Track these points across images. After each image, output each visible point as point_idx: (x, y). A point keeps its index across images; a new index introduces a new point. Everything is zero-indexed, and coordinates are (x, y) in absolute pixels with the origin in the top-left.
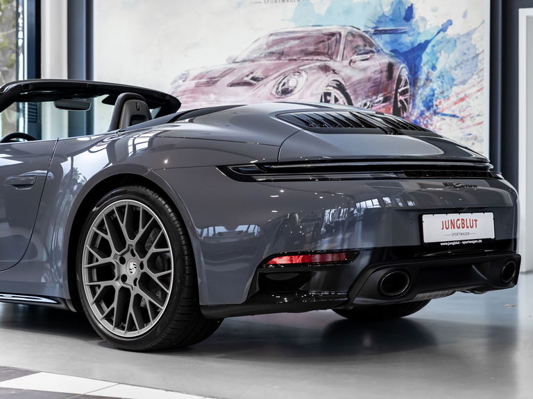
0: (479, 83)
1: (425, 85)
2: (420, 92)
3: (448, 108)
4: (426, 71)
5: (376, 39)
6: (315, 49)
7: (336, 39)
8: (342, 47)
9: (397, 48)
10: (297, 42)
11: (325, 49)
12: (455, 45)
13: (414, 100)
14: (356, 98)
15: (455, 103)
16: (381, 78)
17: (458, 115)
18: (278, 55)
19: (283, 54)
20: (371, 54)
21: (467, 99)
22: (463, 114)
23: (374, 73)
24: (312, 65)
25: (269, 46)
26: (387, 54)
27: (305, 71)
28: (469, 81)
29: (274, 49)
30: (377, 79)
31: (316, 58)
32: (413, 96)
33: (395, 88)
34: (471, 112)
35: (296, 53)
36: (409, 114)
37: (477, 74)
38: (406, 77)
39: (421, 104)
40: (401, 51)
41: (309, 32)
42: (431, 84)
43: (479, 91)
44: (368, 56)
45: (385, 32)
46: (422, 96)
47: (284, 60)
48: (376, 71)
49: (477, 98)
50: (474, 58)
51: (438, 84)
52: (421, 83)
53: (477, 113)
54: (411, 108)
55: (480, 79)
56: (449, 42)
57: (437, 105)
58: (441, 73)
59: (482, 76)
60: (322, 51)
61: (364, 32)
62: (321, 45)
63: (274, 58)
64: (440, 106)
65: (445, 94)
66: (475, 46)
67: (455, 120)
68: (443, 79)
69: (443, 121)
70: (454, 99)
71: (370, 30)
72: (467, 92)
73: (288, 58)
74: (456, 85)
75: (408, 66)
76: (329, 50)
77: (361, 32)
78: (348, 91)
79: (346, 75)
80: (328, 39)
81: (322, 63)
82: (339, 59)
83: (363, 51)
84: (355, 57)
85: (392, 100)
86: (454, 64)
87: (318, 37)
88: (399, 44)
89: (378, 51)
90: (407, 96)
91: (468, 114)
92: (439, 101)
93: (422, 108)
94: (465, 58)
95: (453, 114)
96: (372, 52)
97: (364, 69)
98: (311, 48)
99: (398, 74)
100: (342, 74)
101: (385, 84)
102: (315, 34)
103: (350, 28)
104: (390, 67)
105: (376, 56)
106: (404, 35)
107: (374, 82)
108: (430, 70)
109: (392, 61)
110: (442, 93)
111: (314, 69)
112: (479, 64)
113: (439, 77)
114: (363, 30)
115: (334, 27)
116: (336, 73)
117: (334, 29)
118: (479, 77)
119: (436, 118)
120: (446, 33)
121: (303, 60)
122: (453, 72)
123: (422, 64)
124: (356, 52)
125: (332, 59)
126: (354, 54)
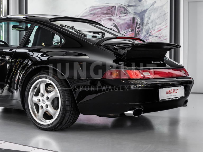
0: (166, 24)
1: (146, 25)
2: (144, 28)
3: (154, 33)
4: (147, 20)
5: (129, 9)
6: (107, 12)
7: (114, 9)
8: (116, 11)
9: (136, 12)
10: (100, 10)
11: (110, 12)
12: (157, 11)
13: (142, 31)
14: (121, 30)
15: (157, 32)
16: (130, 23)
17: (158, 36)
18: (93, 15)
19: (95, 14)
20: (127, 14)
21: (162, 30)
22: (160, 36)
23: (128, 21)
24: (106, 18)
25: (90, 11)
26: (133, 14)
27: (103, 21)
28: (162, 24)
29: (92, 12)
30: (129, 23)
31: (107, 15)
32: (142, 29)
33: (135, 26)
34: (163, 35)
35: (99, 14)
36: (140, 36)
37: (165, 21)
38: (140, 22)
39: (145, 32)
40: (138, 13)
41: (104, 6)
42: (148, 25)
43: (166, 27)
44: (126, 15)
45: (132, 6)
46: (145, 29)
47: (95, 16)
48: (128, 20)
49: (165, 30)
50: (164, 15)
51: (151, 25)
52: (145, 24)
54: (141, 34)
55: (166, 23)
56: (155, 9)
57: (150, 33)
58: (152, 21)
59: (167, 22)
60: (109, 13)
61: (124, 6)
62: (109, 11)
63: (92, 16)
64: (152, 33)
65: (154, 28)
66: (164, 11)
67: (157, 38)
68: (153, 23)
69: (153, 39)
70: (157, 30)
71: (126, 5)
72: (162, 28)
73: (97, 15)
74: (157, 25)
75: (140, 18)
76: (111, 12)
77: (123, 6)
78: (118, 28)
79: (118, 22)
80: (111, 9)
81: (109, 17)
82: (115, 16)
83: (124, 13)
84: (121, 15)
85: (134, 31)
86: (157, 18)
87: (108, 8)
88: (137, 10)
89: (129, 13)
90: (140, 29)
91: (162, 36)
92: (151, 31)
93: (145, 34)
94: (161, 15)
95: (156, 36)
96: (127, 13)
97: (124, 20)
98: (105, 12)
99: (136, 21)
100: (116, 21)
101: (132, 25)
102: (107, 7)
103: (119, 4)
104: (134, 19)
105: (128, 14)
106: (138, 7)
107: (128, 24)
108: (148, 20)
109: (134, 16)
110: (152, 28)
111: (106, 20)
112: (166, 17)
113: (151, 22)
114: (124, 5)
115: (113, 4)
116: (114, 21)
117: (113, 5)
118: (166, 22)
119: (150, 37)
120: (154, 6)
121: (102, 16)
122: (157, 20)
123: (145, 18)
124: (121, 13)
125: (112, 16)
126: (120, 14)
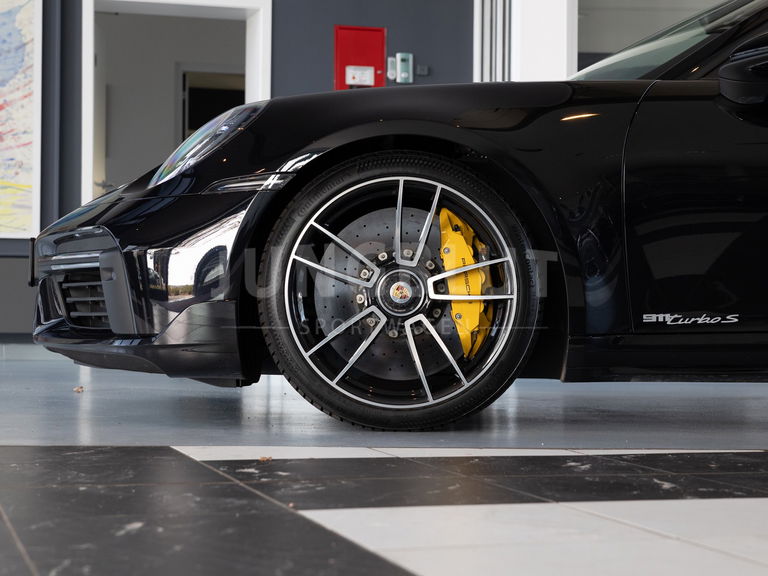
53: (23, 130)
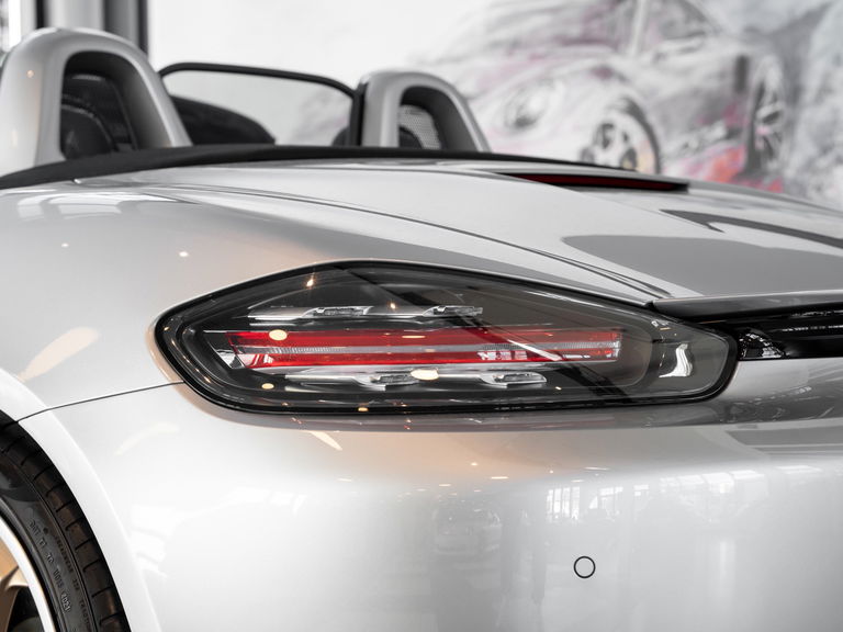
1: (818, 99)
2: (806, 116)
4: (821, 71)
6: (585, 32)
9: (759, 23)
10: (545, 19)
11: (602, 30)
13: (792, 134)
14: (667, 133)
16: (721, 89)
18: (508, 48)
19: (518, 45)
20: (699, 38)
23: (707, 77)
24: (575, 67)
25: (492, 27)
26: (735, 37)
30: (714, 90)
31: (583, 50)
32: (791, 125)
33: (750, 109)
35: (542, 43)
36: (779, 165)
39: (809, 142)
40: (766, 30)
44: (694, 42)
46: (812, 125)
47: (520, 57)
48: (710, 74)
52: (808, 96)
54: (784, 151)
60: (597, 35)
62: (595, 25)
63: (501, 53)
73: (529, 53)
75: (781, 60)
76: (611, 32)
78: (650, 118)
79: (647, 84)
81: (598, 62)
82: (633, 49)
83: (683, 33)
85: (745, 136)
88: (763, 13)
90: (778, 125)
93: (812, 151)
96: (700, 33)
97: (685, 72)
98: (575, 31)
99: (758, 79)
100: (638, 82)
101: (729, 103)
104: (742, 66)
105: (712, 42)
107: (707, 99)
108: (830, 68)
109: (747, 51)
111: (578, 75)
116: (624, 82)
123: (812, 56)
124: (667, 35)
125: (616, 50)
126: (663, 38)
